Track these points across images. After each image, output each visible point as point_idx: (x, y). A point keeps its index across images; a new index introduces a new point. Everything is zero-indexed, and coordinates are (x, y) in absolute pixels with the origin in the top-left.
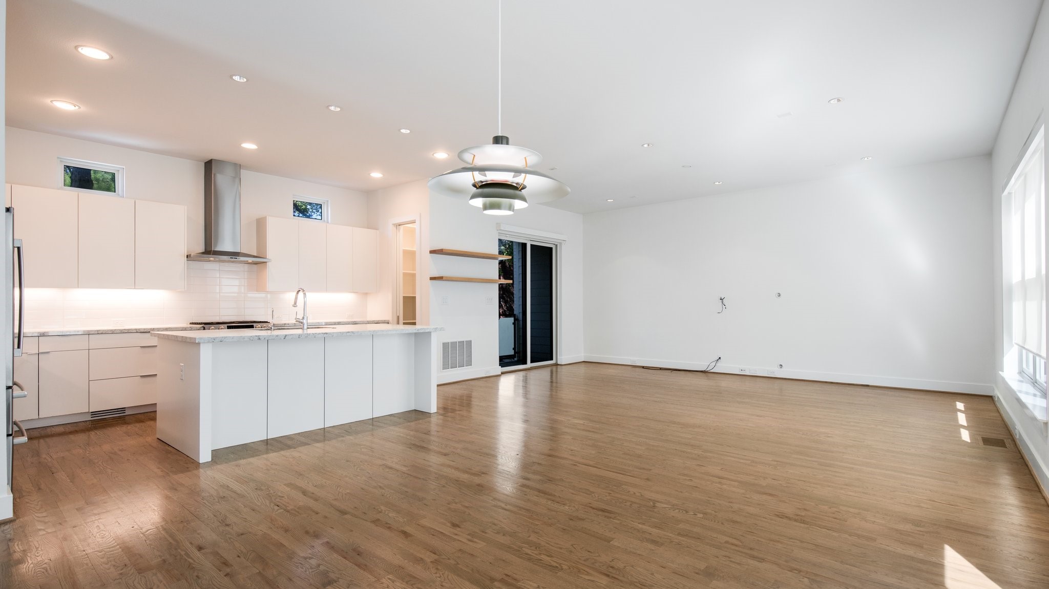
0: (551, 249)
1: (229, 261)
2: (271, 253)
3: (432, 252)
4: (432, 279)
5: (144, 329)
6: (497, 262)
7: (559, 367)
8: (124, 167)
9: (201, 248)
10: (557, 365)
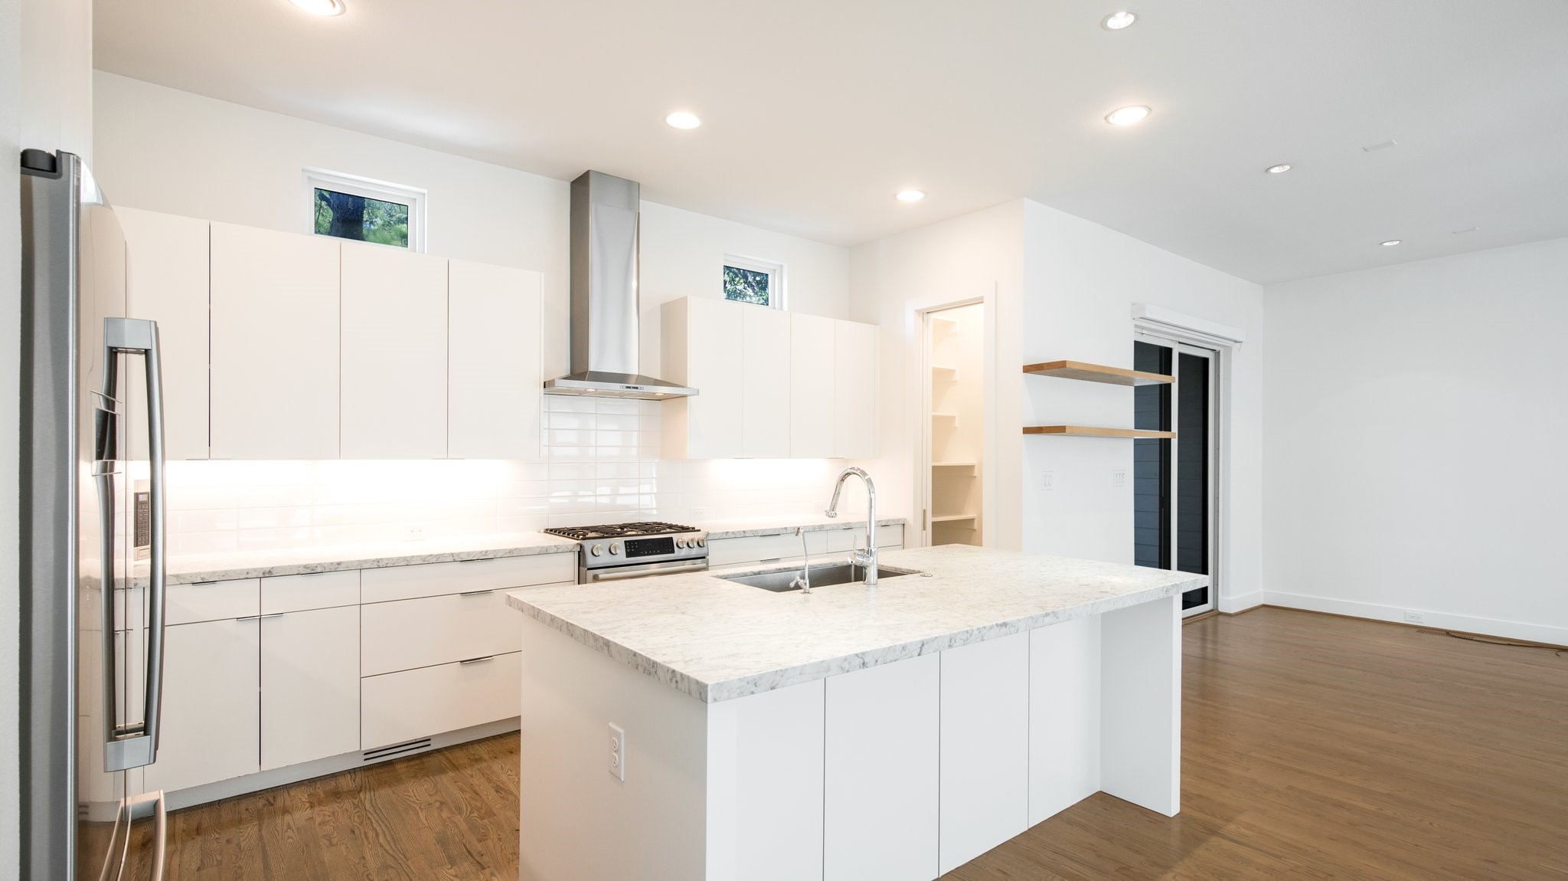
0: (1206, 361)
1: (621, 396)
2: (696, 375)
3: (1028, 369)
4: (1027, 431)
5: (469, 553)
6: (1130, 391)
7: (1221, 618)
8: (425, 191)
9: (565, 368)
10: (1216, 613)
